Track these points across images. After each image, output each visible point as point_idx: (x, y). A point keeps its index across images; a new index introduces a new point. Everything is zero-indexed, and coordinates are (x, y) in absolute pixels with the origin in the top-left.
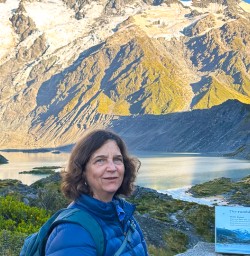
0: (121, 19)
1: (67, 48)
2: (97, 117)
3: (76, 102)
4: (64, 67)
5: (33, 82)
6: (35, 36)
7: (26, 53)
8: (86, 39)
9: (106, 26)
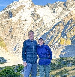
0: (69, 12)
1: (50, 23)
2: (60, 46)
3: (53, 41)
4: (49, 29)
5: (39, 35)
6: (40, 19)
7: (36, 26)
8: (57, 20)
9: (64, 15)
